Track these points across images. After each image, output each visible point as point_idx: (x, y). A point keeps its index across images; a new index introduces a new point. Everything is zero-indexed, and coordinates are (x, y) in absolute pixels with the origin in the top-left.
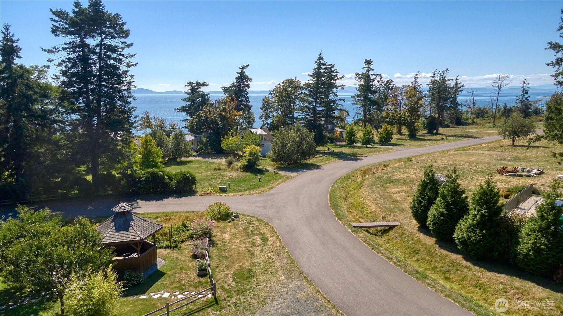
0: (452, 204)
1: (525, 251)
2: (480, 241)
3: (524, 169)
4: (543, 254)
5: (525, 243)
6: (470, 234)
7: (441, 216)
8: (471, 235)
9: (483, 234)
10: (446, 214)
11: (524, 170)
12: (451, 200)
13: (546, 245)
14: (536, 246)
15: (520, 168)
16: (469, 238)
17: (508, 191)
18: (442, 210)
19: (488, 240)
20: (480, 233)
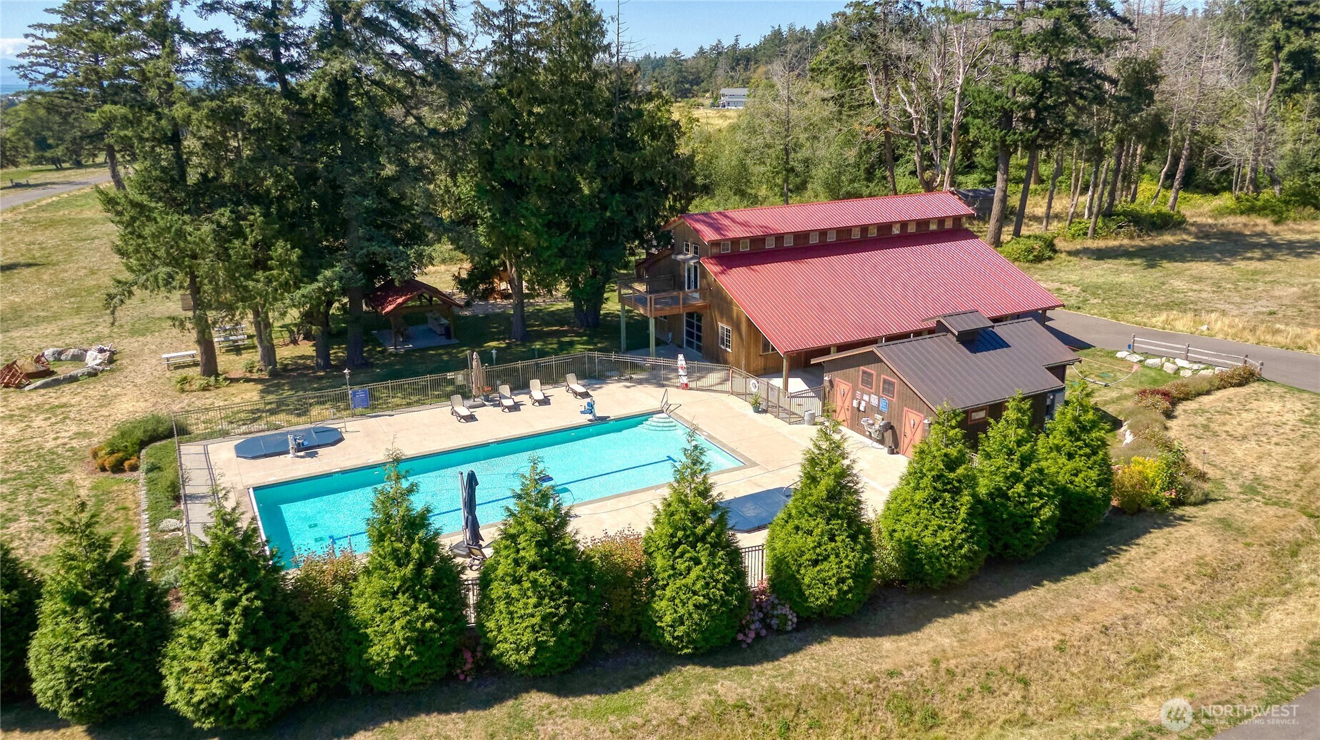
0: (114, 609)
1: (393, 653)
2: (268, 680)
3: (60, 353)
4: (432, 640)
5: (384, 634)
6: (228, 678)
7: (93, 661)
8: (234, 681)
9: (271, 660)
10: (110, 646)
11: (63, 357)
12: (108, 599)
13: (430, 617)
14: (413, 629)
15: (48, 352)
16: (233, 689)
17: (112, 453)
18: (91, 642)
19: (284, 668)
20: (261, 661)
